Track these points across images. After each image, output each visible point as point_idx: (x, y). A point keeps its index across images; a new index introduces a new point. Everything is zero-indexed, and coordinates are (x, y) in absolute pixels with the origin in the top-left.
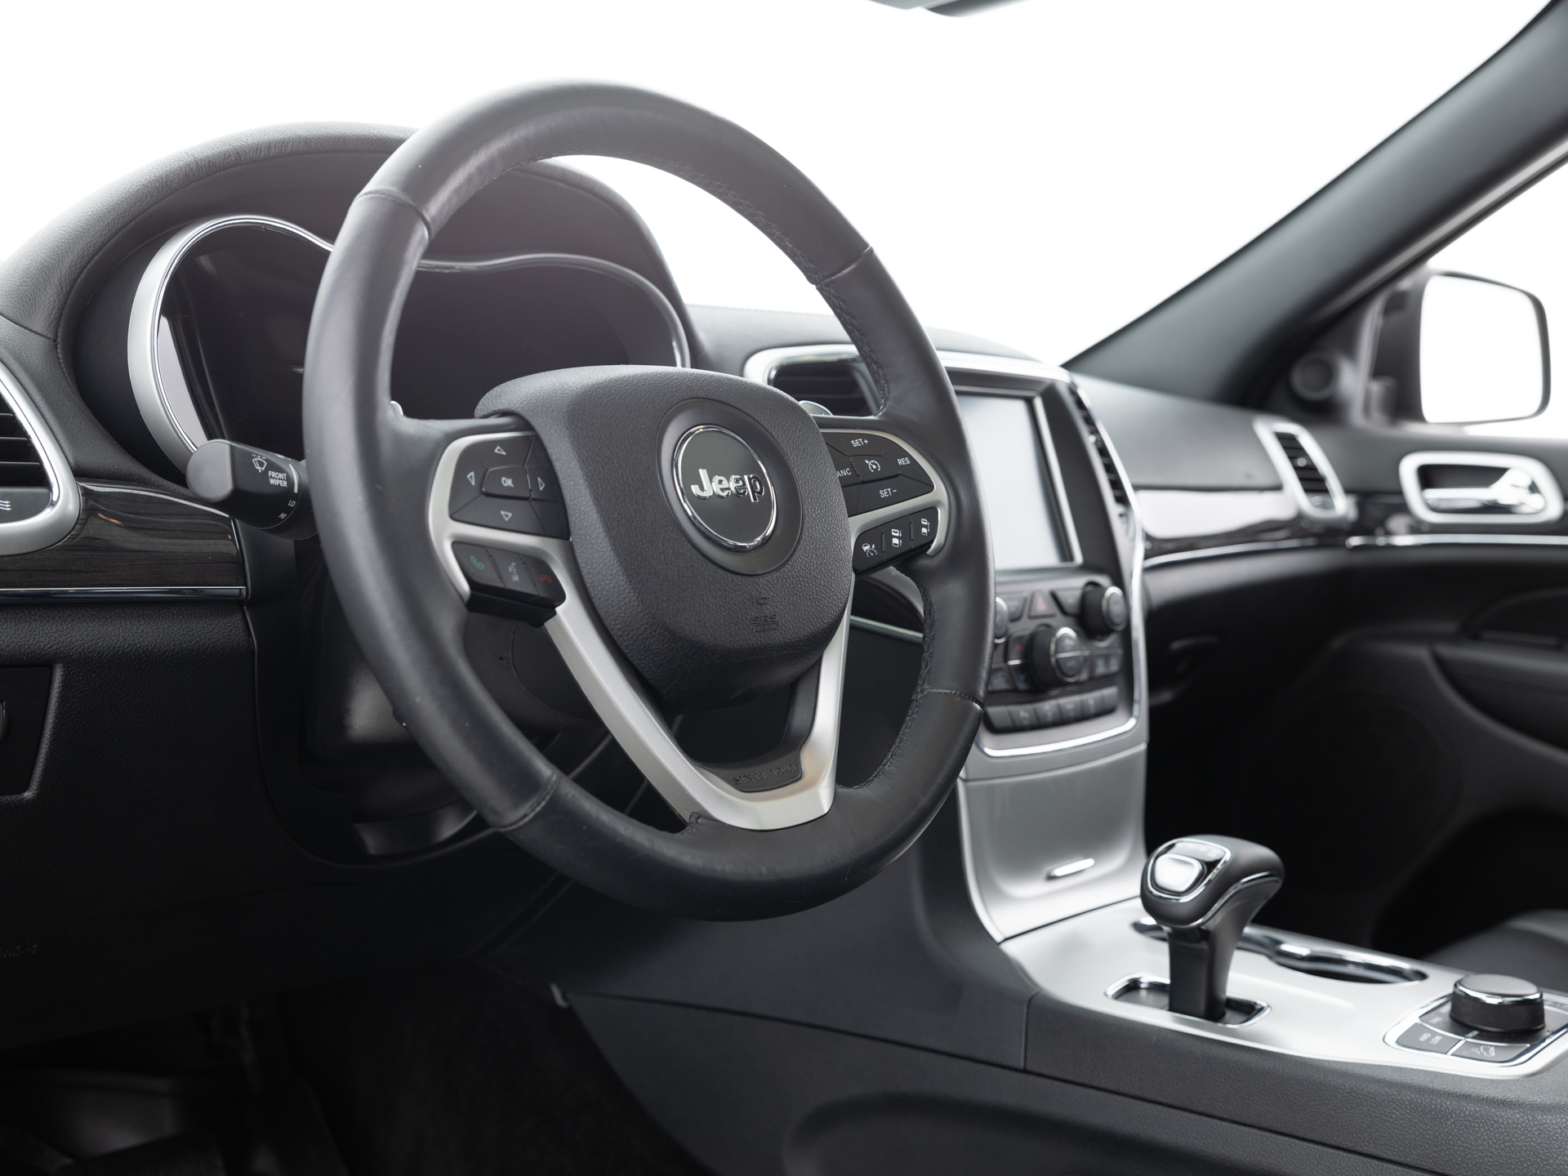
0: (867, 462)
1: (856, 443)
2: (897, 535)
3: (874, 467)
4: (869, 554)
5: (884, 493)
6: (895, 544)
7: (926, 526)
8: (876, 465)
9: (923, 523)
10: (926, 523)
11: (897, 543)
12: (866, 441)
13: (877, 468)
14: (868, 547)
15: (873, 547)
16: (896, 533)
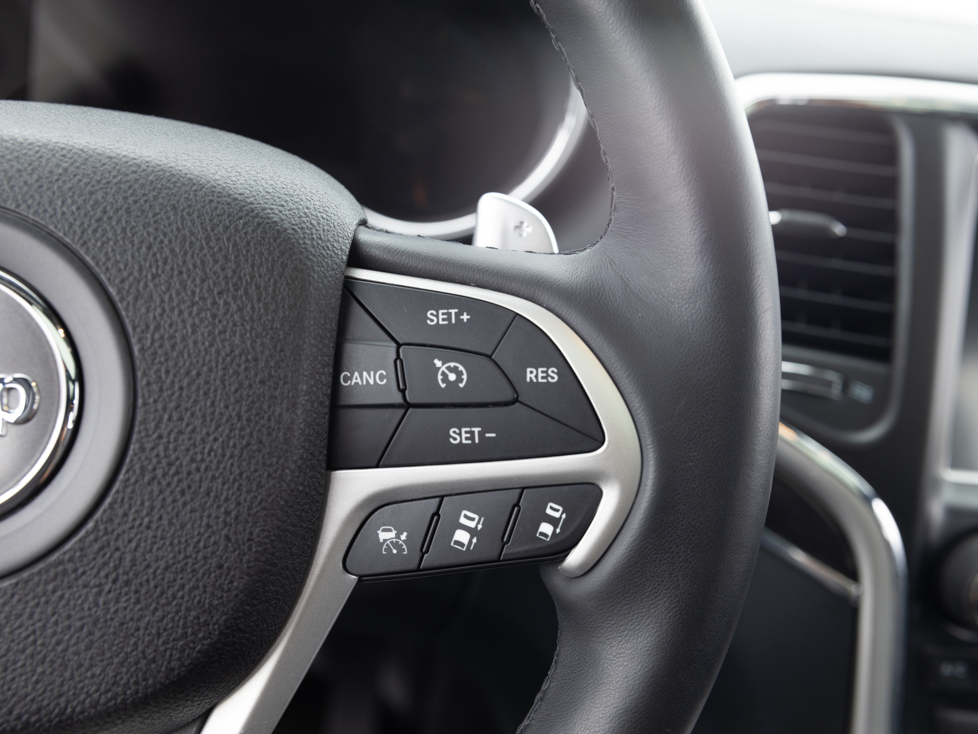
0: (438, 363)
1: (436, 318)
2: (472, 524)
3: (452, 377)
4: (389, 550)
5: (459, 436)
6: (458, 543)
7: (553, 521)
8: (459, 374)
9: (549, 511)
10: (557, 515)
11: (466, 542)
12: (465, 317)
13: (459, 379)
14: (392, 535)
15: (404, 537)
16: (470, 519)
